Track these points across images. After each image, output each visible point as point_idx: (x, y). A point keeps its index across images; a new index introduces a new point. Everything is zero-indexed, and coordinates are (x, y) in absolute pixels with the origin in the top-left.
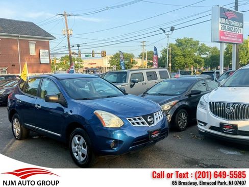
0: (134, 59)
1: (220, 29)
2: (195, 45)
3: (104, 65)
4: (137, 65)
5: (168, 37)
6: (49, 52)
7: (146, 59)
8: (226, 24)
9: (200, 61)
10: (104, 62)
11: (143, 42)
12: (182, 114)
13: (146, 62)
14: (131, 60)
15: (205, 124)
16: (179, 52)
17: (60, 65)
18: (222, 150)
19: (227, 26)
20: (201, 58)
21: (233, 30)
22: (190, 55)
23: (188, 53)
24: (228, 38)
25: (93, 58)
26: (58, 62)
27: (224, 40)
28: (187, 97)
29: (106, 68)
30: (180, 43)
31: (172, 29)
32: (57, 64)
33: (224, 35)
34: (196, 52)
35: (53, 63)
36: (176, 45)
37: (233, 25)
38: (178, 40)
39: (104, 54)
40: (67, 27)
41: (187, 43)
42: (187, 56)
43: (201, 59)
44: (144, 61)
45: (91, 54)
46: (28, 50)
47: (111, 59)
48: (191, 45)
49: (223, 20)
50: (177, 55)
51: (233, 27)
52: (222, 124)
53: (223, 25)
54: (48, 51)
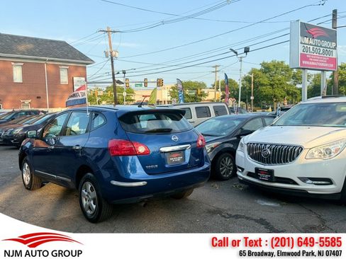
0: (203, 90)
1: (301, 51)
2: (287, 71)
3: (163, 97)
4: (207, 98)
5: (241, 61)
6: (86, 80)
7: (219, 90)
8: (311, 45)
9: (295, 93)
10: (163, 94)
11: (216, 66)
12: (227, 159)
13: (220, 94)
14: (199, 91)
15: (243, 169)
16: (265, 80)
17: (104, 97)
18: (258, 201)
19: (311, 47)
20: (296, 89)
21: (321, 52)
22: (280, 84)
23: (277, 82)
24: (313, 63)
25: (146, 88)
26: (101, 93)
27: (307, 65)
28: (236, 138)
29: (166, 102)
30: (267, 69)
31: (247, 50)
32: (100, 96)
33: (307, 59)
34: (289, 81)
35: (94, 94)
36: (260, 70)
37: (321, 46)
38: (263, 64)
39: (160, 83)
40: (111, 48)
41: (277, 69)
42: (276, 86)
43: (296, 91)
44: (217, 93)
45: (143, 84)
46: (58, 77)
47: (171, 90)
48: (282, 71)
49: (306, 40)
50: (262, 85)
51: (322, 49)
52: (257, 169)
53: (305, 46)
54: (83, 79)
